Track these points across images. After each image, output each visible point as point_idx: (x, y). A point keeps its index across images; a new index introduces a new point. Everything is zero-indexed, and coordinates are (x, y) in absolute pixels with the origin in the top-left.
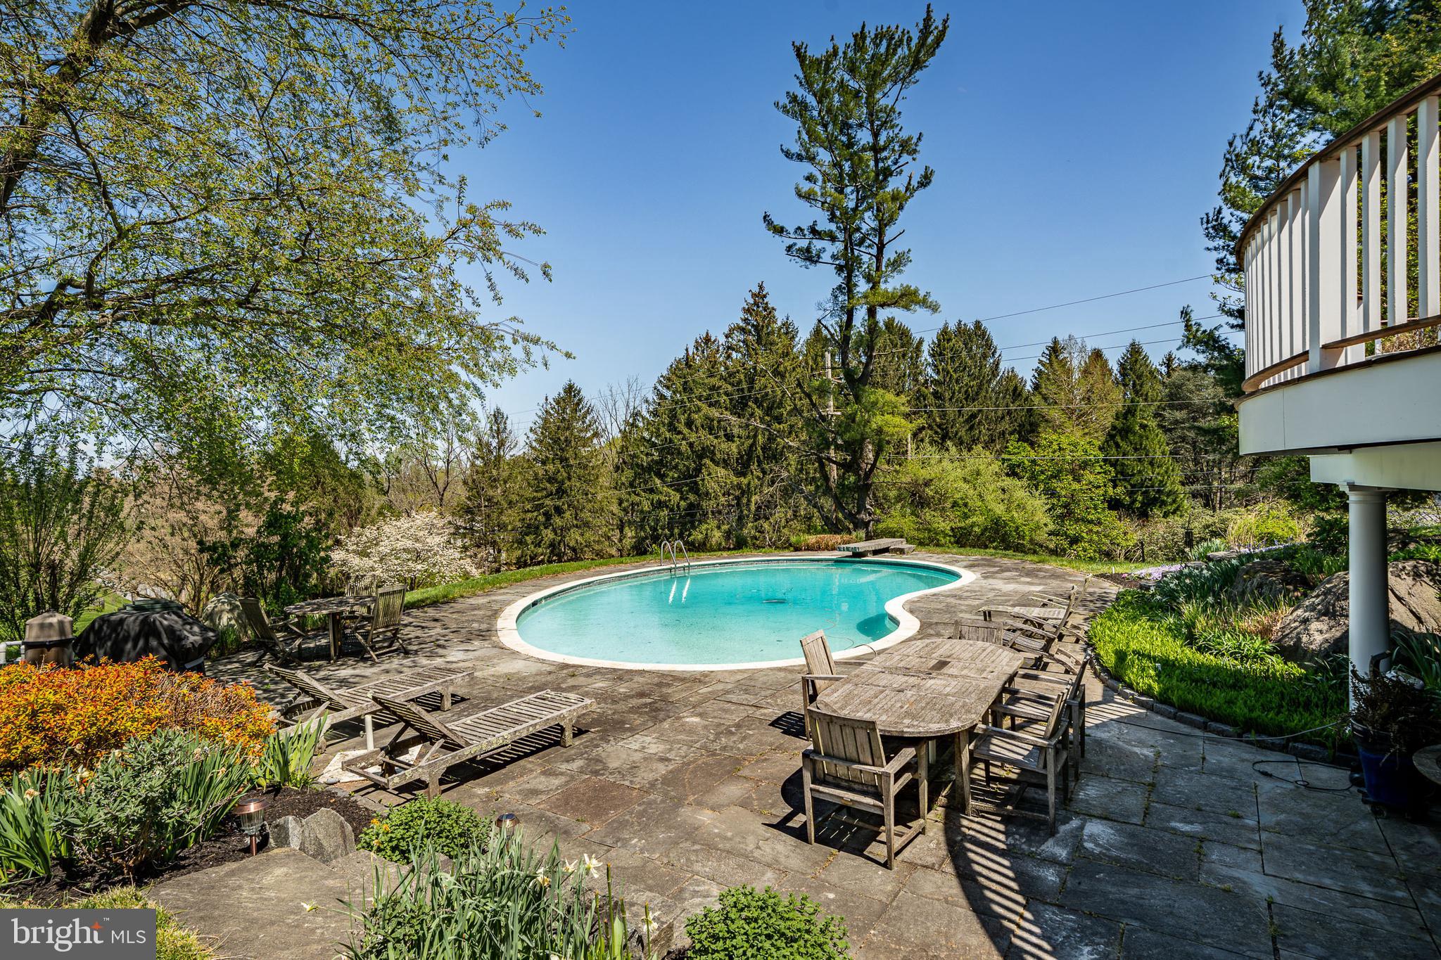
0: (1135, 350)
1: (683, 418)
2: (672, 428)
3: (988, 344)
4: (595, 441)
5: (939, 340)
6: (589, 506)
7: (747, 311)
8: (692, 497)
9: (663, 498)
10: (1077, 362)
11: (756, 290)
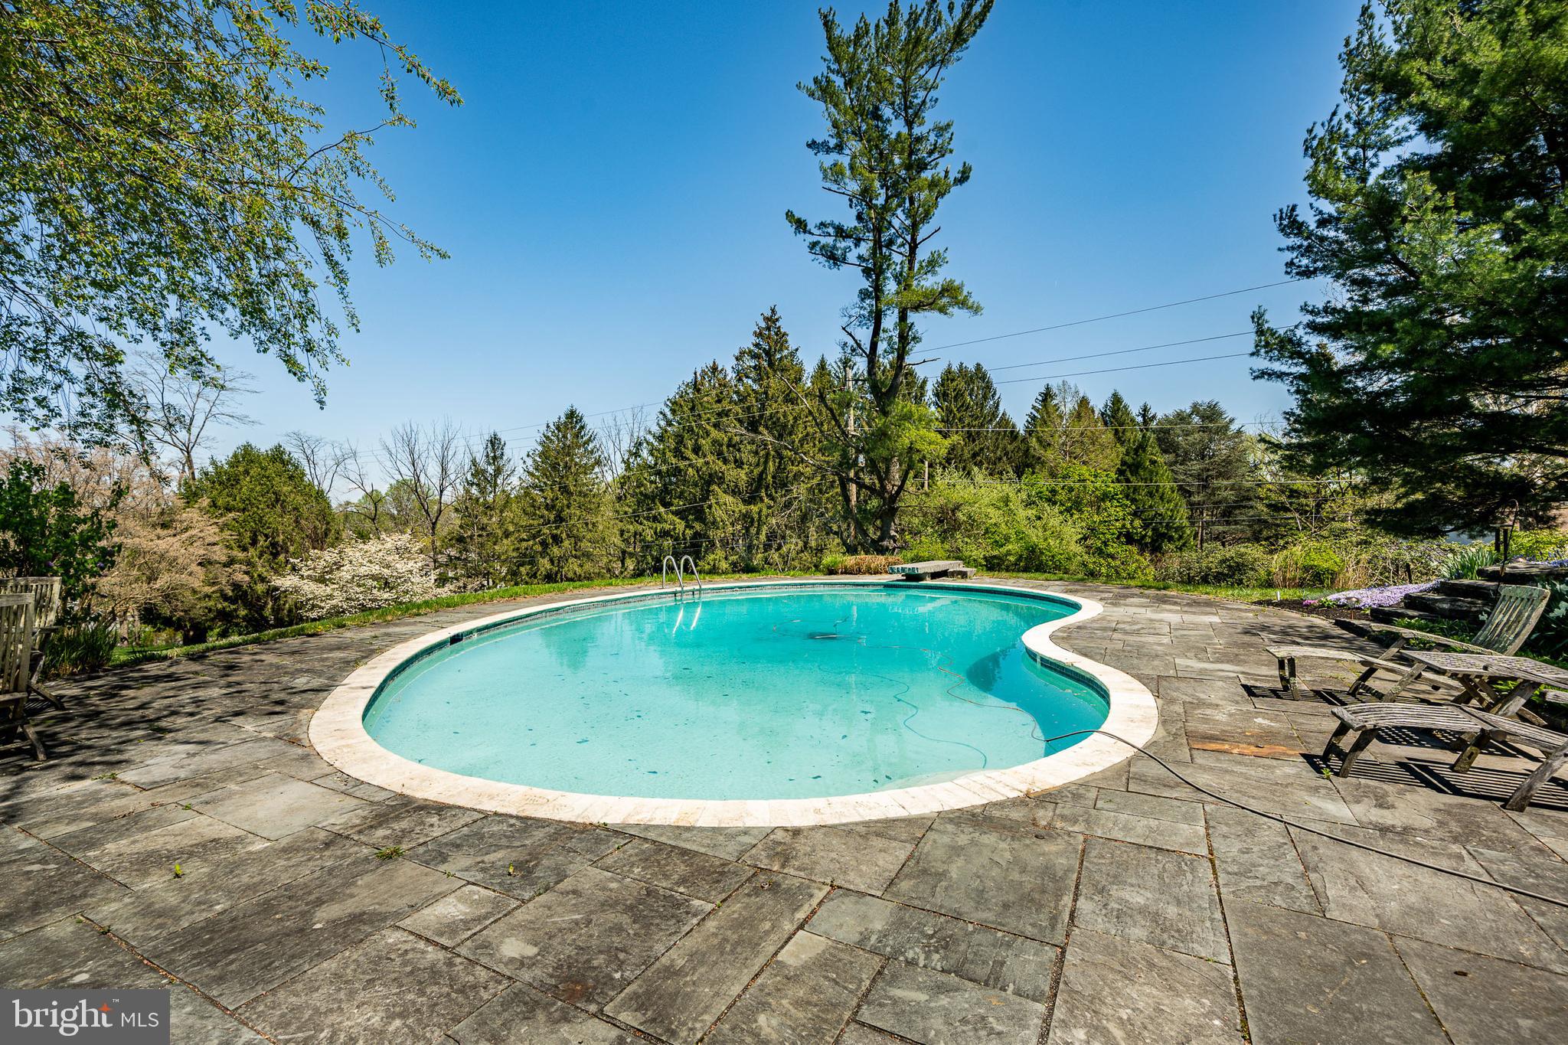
0: (1116, 400)
1: (690, 444)
2: (678, 453)
3: (988, 386)
4: (597, 470)
5: (943, 380)
6: (589, 536)
7: (759, 335)
8: (698, 526)
9: (667, 527)
10: (1069, 406)
11: (768, 313)
